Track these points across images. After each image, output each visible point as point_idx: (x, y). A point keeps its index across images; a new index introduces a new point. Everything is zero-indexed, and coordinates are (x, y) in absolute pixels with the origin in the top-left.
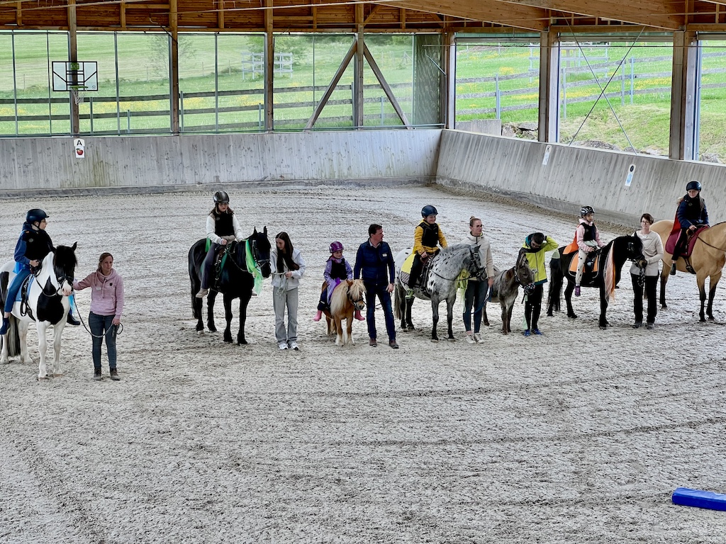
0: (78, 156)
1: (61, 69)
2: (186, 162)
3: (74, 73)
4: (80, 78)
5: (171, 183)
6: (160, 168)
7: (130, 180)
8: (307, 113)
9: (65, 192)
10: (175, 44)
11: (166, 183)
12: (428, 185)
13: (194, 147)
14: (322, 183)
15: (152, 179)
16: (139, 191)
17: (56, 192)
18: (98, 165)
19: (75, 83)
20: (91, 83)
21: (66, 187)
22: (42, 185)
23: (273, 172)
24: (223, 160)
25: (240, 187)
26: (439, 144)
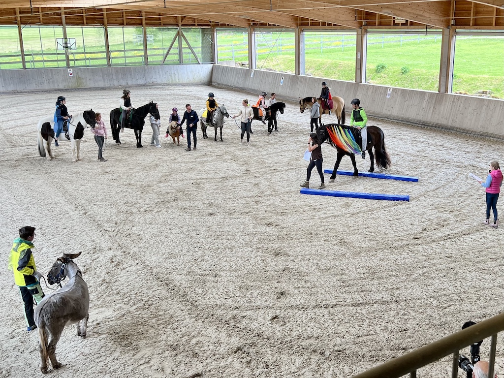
0: (70, 76)
1: (61, 41)
2: (114, 77)
3: (66, 43)
4: (69, 45)
5: (109, 85)
6: (104, 80)
7: (92, 85)
8: (161, 58)
9: (66, 90)
10: (106, 31)
11: (107, 86)
12: (209, 85)
13: (117, 71)
14: (169, 85)
15: (101, 84)
16: (96, 89)
17: (62, 90)
18: (78, 79)
19: (67, 47)
20: (73, 47)
21: (66, 88)
22: (56, 87)
23: (150, 81)
24: (129, 76)
25: (136, 86)
26: (212, 70)
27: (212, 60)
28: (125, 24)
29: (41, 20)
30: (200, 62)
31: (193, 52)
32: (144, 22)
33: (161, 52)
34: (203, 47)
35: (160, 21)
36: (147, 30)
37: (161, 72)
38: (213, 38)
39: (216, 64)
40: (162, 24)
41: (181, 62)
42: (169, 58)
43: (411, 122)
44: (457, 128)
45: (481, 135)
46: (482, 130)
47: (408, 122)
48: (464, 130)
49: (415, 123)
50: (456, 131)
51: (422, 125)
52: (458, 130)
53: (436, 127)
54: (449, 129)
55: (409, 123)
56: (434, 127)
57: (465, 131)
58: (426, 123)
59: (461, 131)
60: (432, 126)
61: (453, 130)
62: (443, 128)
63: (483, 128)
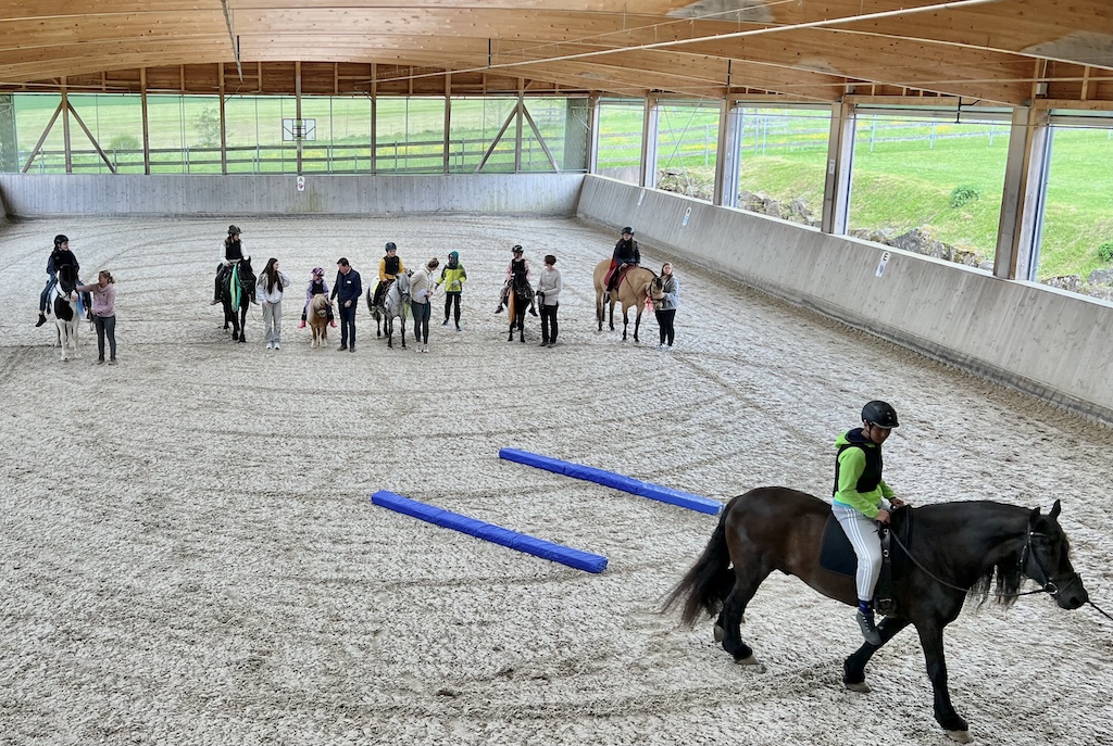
0: (299, 189)
1: (289, 125)
2: (379, 196)
3: (299, 128)
4: (303, 132)
5: (367, 211)
6: (359, 199)
7: (335, 210)
8: (478, 160)
9: (289, 215)
11: (363, 211)
13: (386, 184)
14: (484, 214)
15: (353, 208)
16: (343, 217)
17: (282, 215)
18: (313, 196)
19: (299, 135)
20: (309, 137)
21: (290, 212)
22: (273, 210)
23: (446, 205)
24: (408, 195)
25: (419, 215)
26: (581, 186)
27: (585, 166)
28: (411, 91)
29: (260, 85)
30: (557, 169)
31: (544, 148)
32: (448, 88)
33: (478, 147)
34: (568, 139)
35: (481, 86)
36: (453, 102)
37: (471, 187)
38: (590, 121)
39: (593, 174)
40: (485, 91)
41: (516, 168)
42: (493, 159)
43: (917, 346)
44: (1020, 379)
45: (1075, 407)
46: (1080, 393)
47: (911, 344)
48: (1036, 386)
49: (927, 350)
50: (1017, 385)
51: (941, 356)
52: (1021, 384)
53: (971, 367)
54: (1002, 378)
55: (913, 348)
56: (967, 365)
57: (1038, 391)
58: (950, 354)
59: (1029, 388)
60: (962, 364)
61: (1009, 381)
62: (986, 373)
63: (1082, 387)
